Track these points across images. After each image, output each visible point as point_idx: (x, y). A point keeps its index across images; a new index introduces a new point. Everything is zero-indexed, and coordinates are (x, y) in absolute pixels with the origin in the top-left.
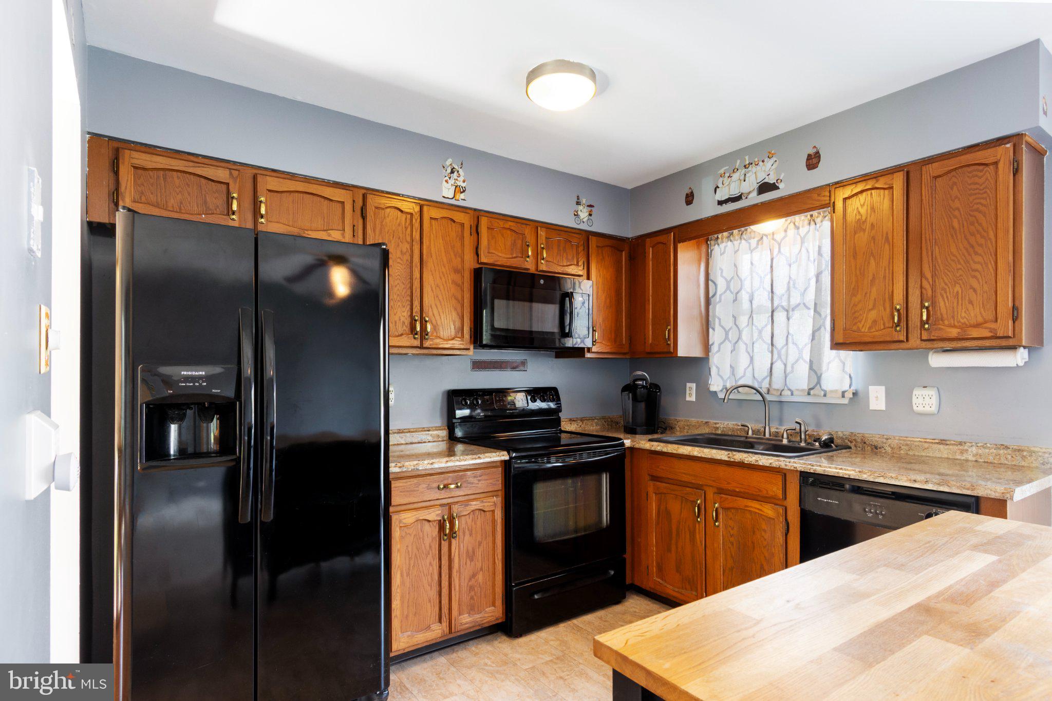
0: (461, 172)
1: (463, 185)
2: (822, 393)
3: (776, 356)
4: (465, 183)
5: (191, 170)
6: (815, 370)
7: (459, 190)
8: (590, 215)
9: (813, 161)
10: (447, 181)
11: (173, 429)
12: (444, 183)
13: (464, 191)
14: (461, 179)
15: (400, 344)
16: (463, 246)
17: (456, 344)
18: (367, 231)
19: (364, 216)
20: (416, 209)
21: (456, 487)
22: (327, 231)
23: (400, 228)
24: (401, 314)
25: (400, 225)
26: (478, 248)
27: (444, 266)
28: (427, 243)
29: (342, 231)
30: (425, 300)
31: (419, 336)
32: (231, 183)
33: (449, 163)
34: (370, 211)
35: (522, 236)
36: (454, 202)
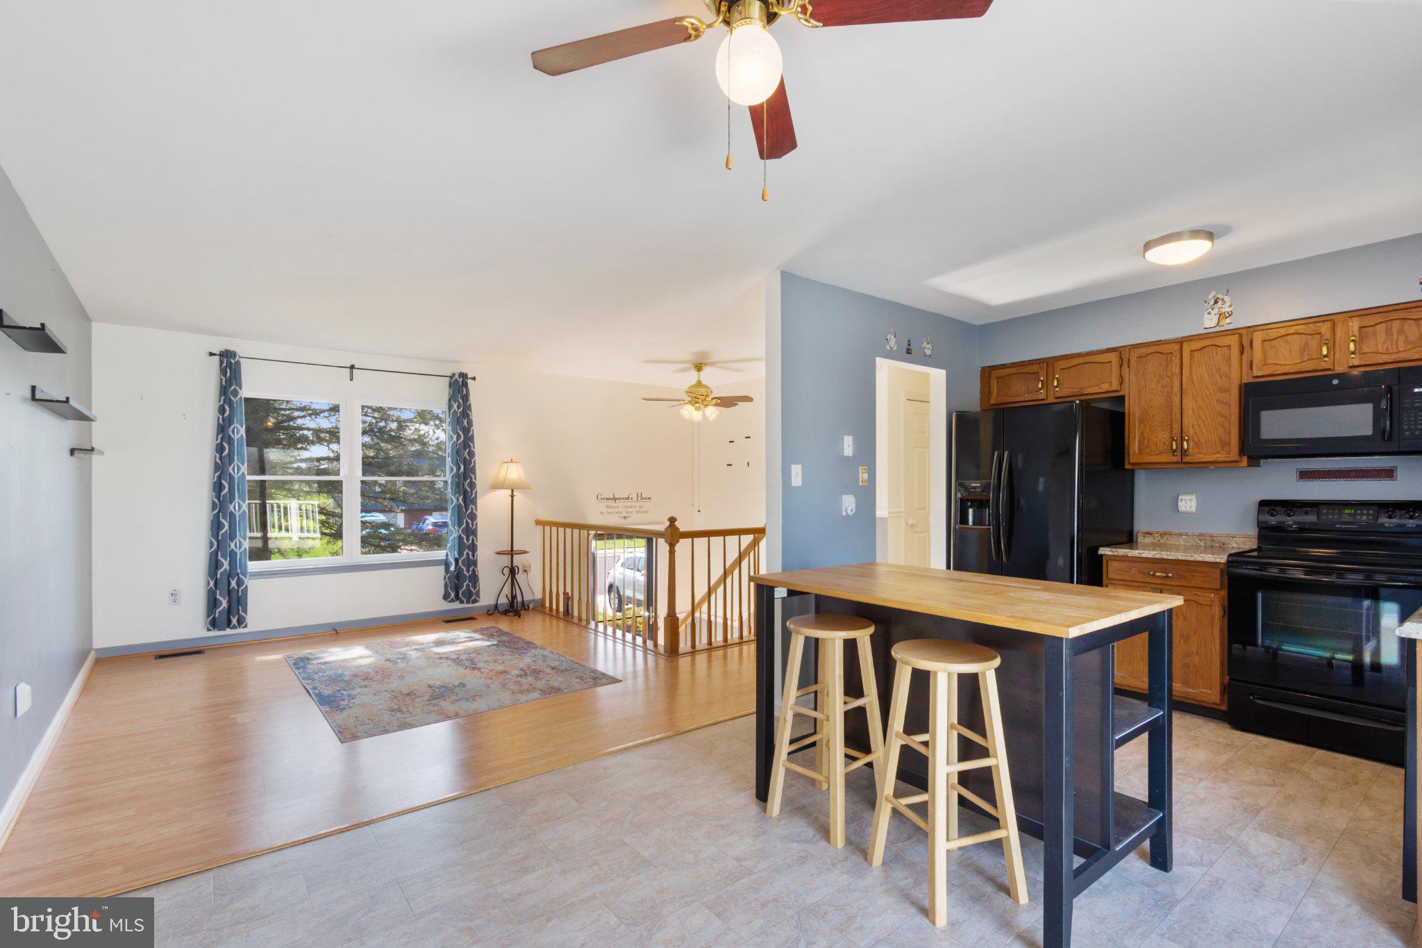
0: (1227, 299)
1: (1229, 310)
4: (1232, 307)
5: (1020, 371)
7: (1222, 316)
10: (1209, 313)
11: (971, 510)
12: (1206, 316)
13: (1230, 315)
14: (1227, 305)
15: (1160, 461)
16: (1230, 366)
17: (1221, 457)
18: (1132, 377)
19: (1129, 367)
20: (1177, 347)
21: (1167, 577)
22: (1098, 385)
23: (1161, 368)
24: (1162, 436)
25: (1160, 365)
26: (1251, 363)
27: (1208, 389)
28: (1188, 373)
29: (1111, 383)
30: (1186, 422)
31: (1178, 453)
32: (1040, 372)
33: (1211, 296)
34: (1133, 361)
35: (1318, 336)
36: (1218, 329)
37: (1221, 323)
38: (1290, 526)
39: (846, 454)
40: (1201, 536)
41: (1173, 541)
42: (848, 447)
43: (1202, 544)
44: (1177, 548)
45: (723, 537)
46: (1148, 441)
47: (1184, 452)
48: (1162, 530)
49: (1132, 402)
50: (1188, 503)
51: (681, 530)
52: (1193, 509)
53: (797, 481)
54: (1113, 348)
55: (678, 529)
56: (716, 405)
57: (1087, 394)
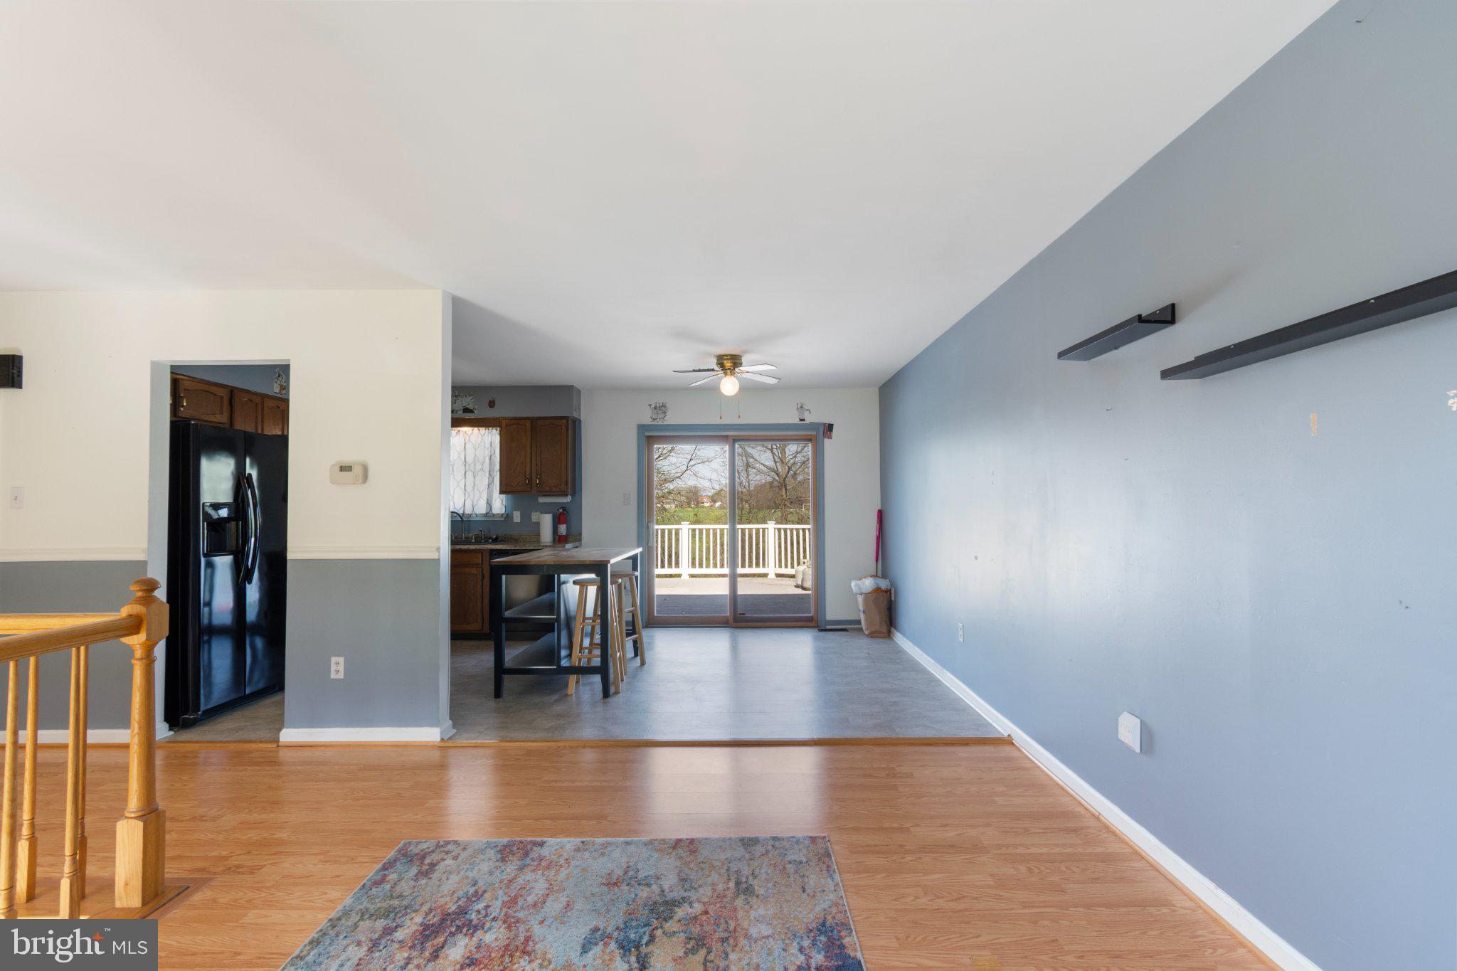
2: (492, 515)
3: (467, 496)
6: (489, 504)
9: (492, 404)
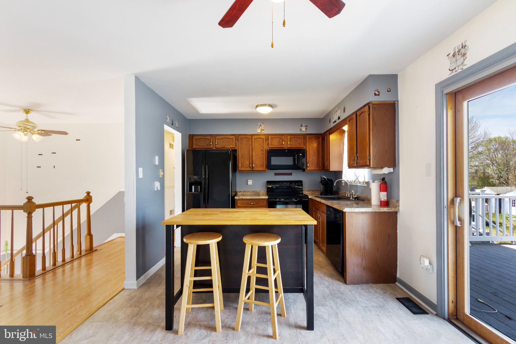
0: (263, 125)
1: (263, 128)
2: (359, 182)
5: (204, 138)
7: (262, 130)
8: (306, 129)
9: (344, 110)
10: (259, 129)
11: (193, 187)
12: (258, 129)
14: (263, 127)
15: (247, 170)
16: (263, 144)
17: (262, 169)
18: (239, 144)
19: (238, 141)
20: (251, 137)
21: (253, 204)
22: (230, 145)
23: (247, 142)
24: (247, 163)
25: (247, 141)
26: (268, 144)
27: (258, 150)
28: (254, 145)
29: (233, 145)
30: (253, 159)
31: (251, 168)
32: (211, 139)
33: (259, 124)
34: (239, 139)
35: (282, 139)
36: (261, 133)
37: (262, 132)
38: (274, 188)
39: (156, 164)
40: (253, 191)
41: (246, 193)
42: (157, 161)
43: (254, 194)
44: (247, 195)
45: (62, 206)
46: (244, 163)
47: (253, 167)
48: (244, 190)
49: (239, 151)
50: (250, 182)
51: (37, 204)
52: (251, 184)
53: (141, 176)
54: (233, 134)
55: (34, 203)
56: (39, 134)
57: (226, 148)
